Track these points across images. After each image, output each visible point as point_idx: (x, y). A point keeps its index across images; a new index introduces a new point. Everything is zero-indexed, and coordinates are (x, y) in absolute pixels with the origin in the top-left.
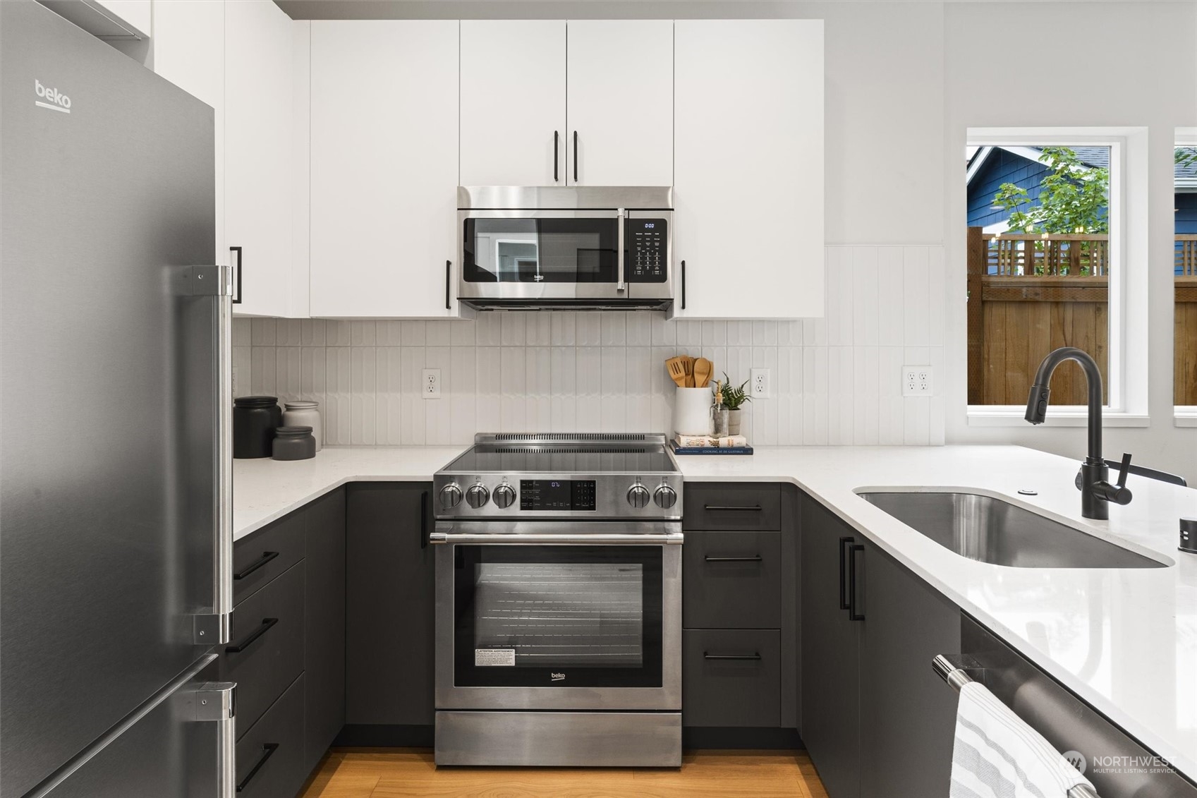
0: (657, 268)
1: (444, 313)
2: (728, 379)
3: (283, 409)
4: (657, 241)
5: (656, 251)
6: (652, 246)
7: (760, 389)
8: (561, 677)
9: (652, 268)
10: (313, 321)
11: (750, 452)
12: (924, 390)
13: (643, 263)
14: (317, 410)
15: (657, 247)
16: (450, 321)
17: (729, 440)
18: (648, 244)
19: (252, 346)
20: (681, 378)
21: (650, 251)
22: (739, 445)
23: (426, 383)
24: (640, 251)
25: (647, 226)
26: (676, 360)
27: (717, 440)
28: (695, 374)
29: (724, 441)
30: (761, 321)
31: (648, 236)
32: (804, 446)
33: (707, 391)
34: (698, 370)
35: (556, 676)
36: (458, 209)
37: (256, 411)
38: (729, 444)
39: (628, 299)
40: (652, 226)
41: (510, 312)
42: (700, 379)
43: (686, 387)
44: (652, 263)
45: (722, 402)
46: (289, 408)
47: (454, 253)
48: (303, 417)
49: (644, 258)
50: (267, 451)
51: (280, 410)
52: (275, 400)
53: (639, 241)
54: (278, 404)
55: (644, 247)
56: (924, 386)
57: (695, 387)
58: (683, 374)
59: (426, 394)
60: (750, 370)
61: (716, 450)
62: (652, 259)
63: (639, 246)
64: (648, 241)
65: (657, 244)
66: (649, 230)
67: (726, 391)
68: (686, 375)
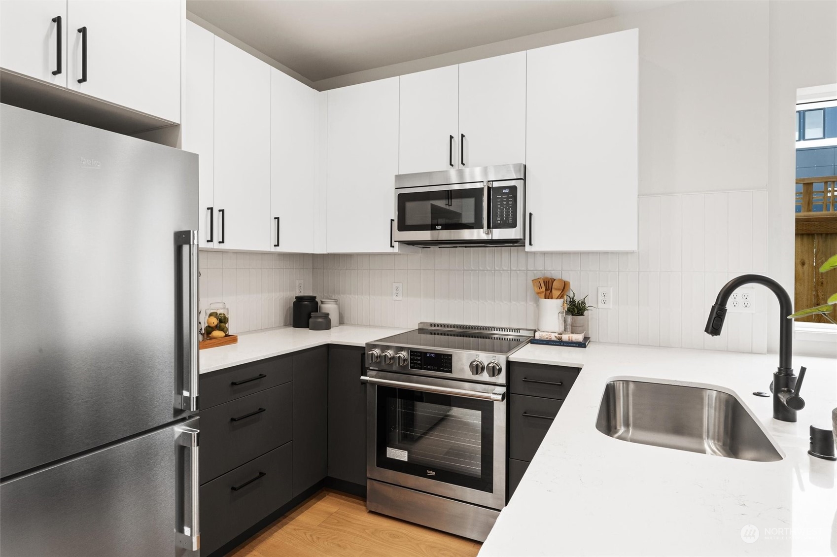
0: (510, 219)
1: (391, 250)
2: (574, 294)
3: (319, 303)
4: (511, 201)
5: (510, 207)
6: (507, 204)
7: (605, 302)
8: (433, 473)
9: (507, 218)
10: (328, 255)
11: (583, 346)
12: (746, 308)
13: (502, 216)
14: (337, 304)
15: (510, 204)
16: (395, 254)
17: (569, 337)
18: (505, 203)
19: (313, 269)
20: (542, 292)
21: (505, 207)
22: (576, 341)
23: (395, 291)
24: (500, 208)
25: (504, 191)
26: (540, 280)
27: (561, 336)
28: (553, 290)
29: (565, 337)
30: (588, 253)
31: (505, 198)
32: (639, 345)
33: (560, 301)
34: (556, 287)
35: (430, 472)
36: (396, 188)
37: (304, 303)
38: (569, 339)
39: (492, 239)
40: (507, 191)
41: (440, 249)
42: (556, 293)
43: (545, 298)
44: (508, 215)
45: (566, 310)
46: (322, 302)
47: (393, 214)
48: (329, 307)
49: (502, 212)
50: (306, 325)
51: (317, 303)
52: (315, 297)
53: (499, 202)
54: (316, 300)
55: (502, 205)
56: (746, 304)
57: (552, 299)
58: (544, 289)
59: (394, 297)
60: (597, 288)
61: (560, 343)
62: (508, 212)
63: (499, 205)
64: (505, 201)
65: (510, 203)
66: (505, 193)
67: (572, 302)
68: (546, 290)
